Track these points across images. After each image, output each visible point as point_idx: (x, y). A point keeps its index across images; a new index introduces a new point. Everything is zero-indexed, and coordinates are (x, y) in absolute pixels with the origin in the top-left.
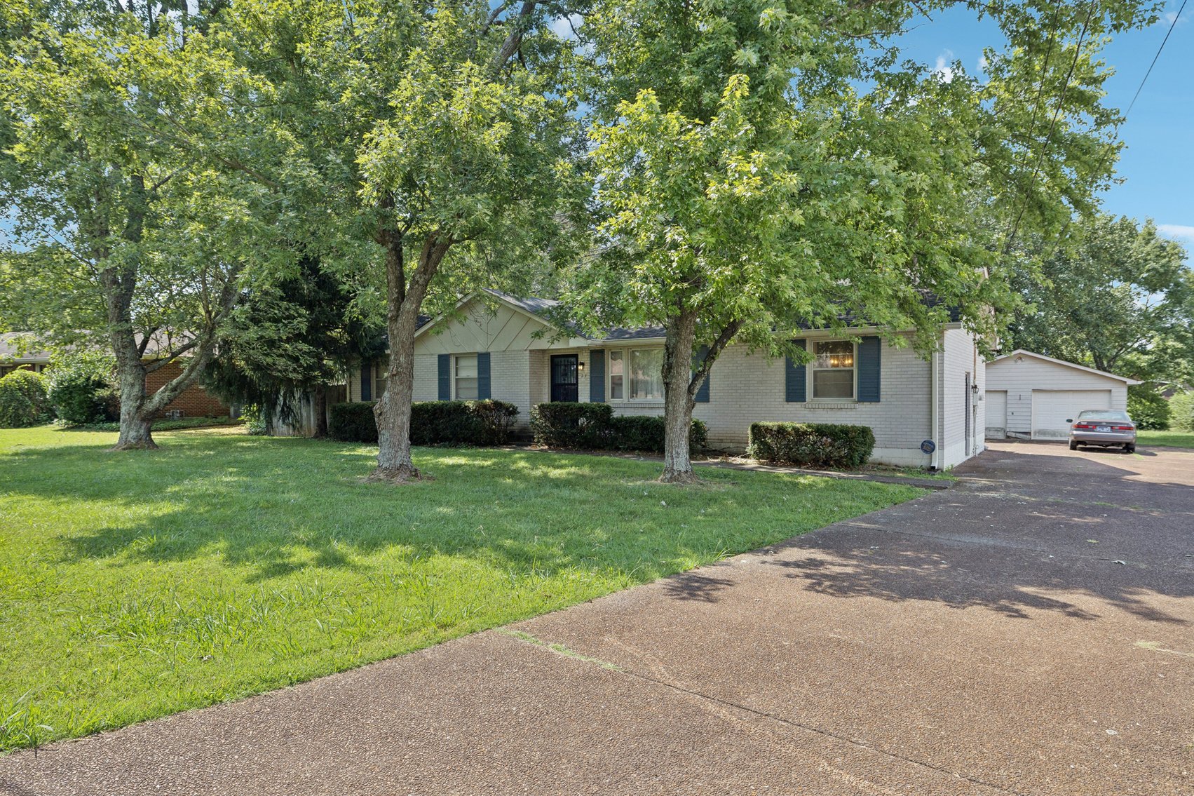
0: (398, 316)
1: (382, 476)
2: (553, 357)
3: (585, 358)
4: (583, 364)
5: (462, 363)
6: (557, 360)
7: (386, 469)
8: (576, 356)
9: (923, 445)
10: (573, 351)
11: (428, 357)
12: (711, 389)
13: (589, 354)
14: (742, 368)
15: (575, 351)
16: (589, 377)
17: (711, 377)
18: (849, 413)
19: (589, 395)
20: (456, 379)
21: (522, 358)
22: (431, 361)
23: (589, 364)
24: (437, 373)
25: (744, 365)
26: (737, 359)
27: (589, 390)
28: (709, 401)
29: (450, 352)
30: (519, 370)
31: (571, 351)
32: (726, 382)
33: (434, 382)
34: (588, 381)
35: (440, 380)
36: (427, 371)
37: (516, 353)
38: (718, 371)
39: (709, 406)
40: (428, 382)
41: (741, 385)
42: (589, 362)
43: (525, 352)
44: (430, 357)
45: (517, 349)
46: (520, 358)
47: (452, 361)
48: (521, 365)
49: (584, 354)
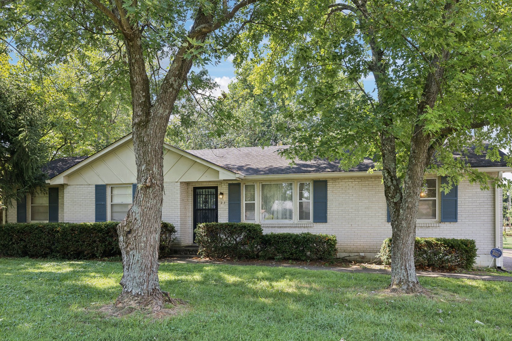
0: (148, 121)
1: (133, 304)
2: (195, 189)
3: (224, 189)
4: (222, 194)
5: (115, 192)
6: (198, 191)
7: (138, 295)
8: (216, 188)
9: (492, 252)
10: (213, 184)
11: (86, 186)
12: (328, 213)
13: (227, 186)
14: (353, 197)
15: (215, 184)
16: (228, 204)
17: (328, 204)
18: (434, 230)
19: (228, 217)
20: (112, 205)
21: (173, 188)
22: (88, 190)
23: (228, 194)
24: (95, 199)
25: (354, 195)
26: (349, 191)
27: (228, 213)
28: (326, 222)
29: (106, 182)
30: (171, 198)
31: (211, 184)
32: (340, 208)
33: (91, 207)
34: (227, 207)
35: (97, 205)
36: (84, 198)
37: (168, 184)
38: (334, 200)
39: (327, 225)
40: (85, 207)
41: (352, 210)
42: (228, 192)
43: (176, 184)
44: (87, 186)
45: (168, 181)
46: (172, 188)
47: (109, 190)
48: (173, 194)
49: (223, 186)
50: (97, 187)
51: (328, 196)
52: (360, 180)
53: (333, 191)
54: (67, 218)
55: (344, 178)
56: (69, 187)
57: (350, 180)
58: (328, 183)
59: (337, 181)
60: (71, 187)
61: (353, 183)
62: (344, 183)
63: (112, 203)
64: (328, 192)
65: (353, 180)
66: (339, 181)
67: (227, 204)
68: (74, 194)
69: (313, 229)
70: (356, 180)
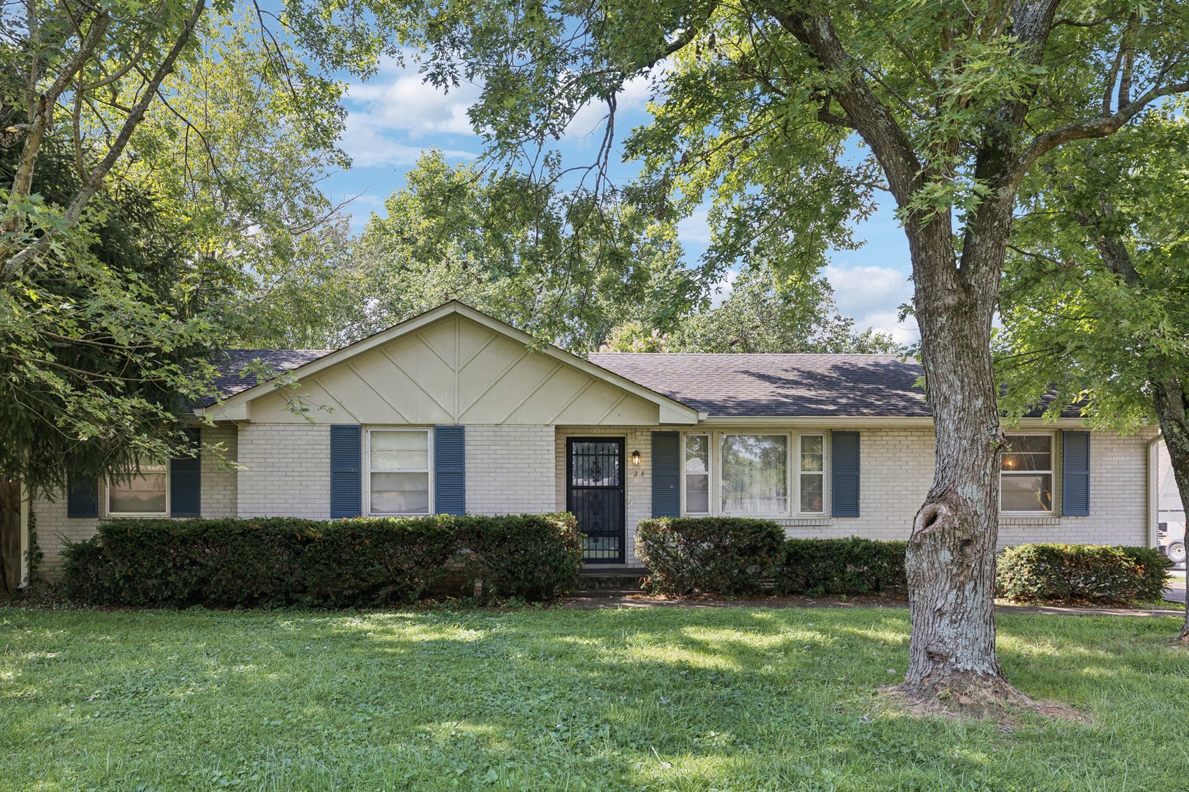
2: (571, 442)
3: (640, 445)
4: (635, 454)
5: (382, 443)
6: (578, 446)
8: (621, 442)
10: (616, 431)
11: (302, 428)
12: (861, 497)
13: (650, 438)
14: (907, 467)
15: (621, 431)
16: (650, 476)
17: (861, 480)
18: (1050, 530)
19: (650, 506)
20: (372, 474)
21: (539, 439)
22: (308, 438)
23: (650, 455)
24: (329, 461)
25: (911, 463)
26: (901, 455)
27: (650, 497)
28: (858, 516)
29: (362, 420)
30: (533, 461)
31: (612, 431)
32: (884, 488)
33: (317, 478)
34: (649, 482)
35: (336, 475)
36: (297, 456)
37: (526, 430)
38: (872, 471)
39: (858, 522)
40: (302, 479)
41: (906, 493)
42: (650, 451)
43: (545, 429)
44: (306, 428)
45: (527, 422)
46: (534, 439)
47: (366, 439)
48: (538, 452)
49: (639, 438)
50: (336, 430)
51: (861, 463)
52: (922, 434)
53: (870, 453)
54: (244, 505)
55: (893, 428)
56: (250, 428)
57: (902, 434)
58: (861, 438)
59: (878, 434)
60: (259, 428)
61: (909, 438)
62: (891, 438)
63: (374, 471)
64: (861, 455)
65: (909, 434)
66: (883, 434)
67: (648, 476)
68: (269, 447)
69: (830, 531)
70: (914, 434)
